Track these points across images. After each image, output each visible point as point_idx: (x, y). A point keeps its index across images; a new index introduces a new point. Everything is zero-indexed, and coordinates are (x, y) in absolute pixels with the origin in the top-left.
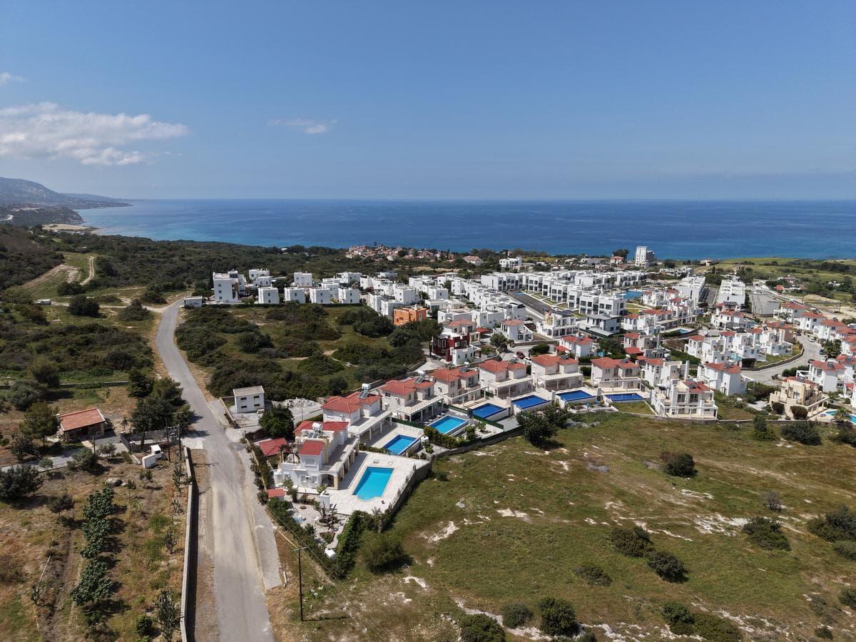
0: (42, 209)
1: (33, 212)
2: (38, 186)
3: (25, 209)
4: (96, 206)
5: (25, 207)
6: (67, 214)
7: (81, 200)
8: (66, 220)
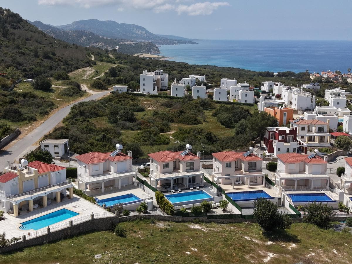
0: (136, 43)
1: (131, 45)
2: (143, 29)
3: (127, 43)
4: (174, 43)
5: (127, 41)
6: (151, 47)
7: (166, 39)
8: (150, 51)
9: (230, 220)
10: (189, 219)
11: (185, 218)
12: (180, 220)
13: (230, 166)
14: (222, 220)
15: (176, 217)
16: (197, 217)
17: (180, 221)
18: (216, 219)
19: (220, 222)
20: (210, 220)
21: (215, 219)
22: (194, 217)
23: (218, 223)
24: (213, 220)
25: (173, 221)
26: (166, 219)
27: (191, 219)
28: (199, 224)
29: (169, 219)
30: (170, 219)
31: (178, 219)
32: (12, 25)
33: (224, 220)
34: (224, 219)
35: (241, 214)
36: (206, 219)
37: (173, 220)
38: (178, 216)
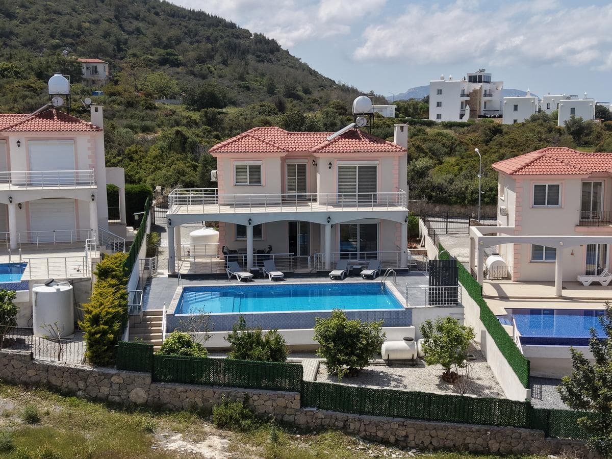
9: (452, 432)
10: (193, 394)
11: (167, 391)
12: (139, 394)
13: (554, 201)
14: (395, 423)
15: (115, 379)
16: (241, 391)
17: (139, 401)
18: (361, 412)
19: (380, 434)
20: (321, 414)
21: (351, 416)
22: (219, 390)
23: (371, 439)
24: (341, 415)
25: (95, 400)
26: (55, 381)
27: (205, 400)
28: (244, 430)
29: (72, 386)
30: (81, 385)
31: (124, 392)
32: (258, 56)
33: (411, 429)
34: (409, 422)
35: (527, 405)
36: (297, 404)
37: (93, 394)
38: (124, 374)
